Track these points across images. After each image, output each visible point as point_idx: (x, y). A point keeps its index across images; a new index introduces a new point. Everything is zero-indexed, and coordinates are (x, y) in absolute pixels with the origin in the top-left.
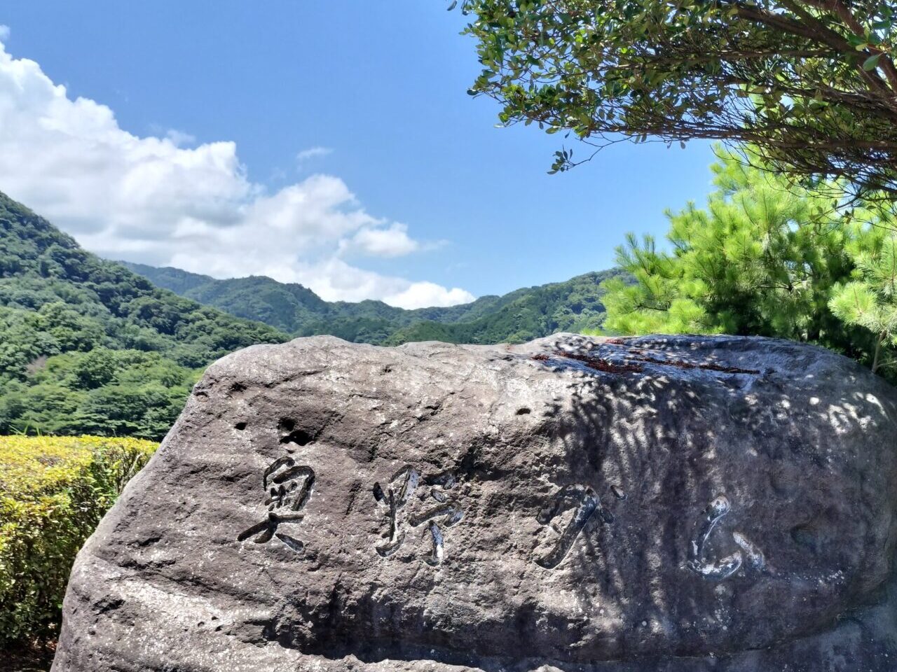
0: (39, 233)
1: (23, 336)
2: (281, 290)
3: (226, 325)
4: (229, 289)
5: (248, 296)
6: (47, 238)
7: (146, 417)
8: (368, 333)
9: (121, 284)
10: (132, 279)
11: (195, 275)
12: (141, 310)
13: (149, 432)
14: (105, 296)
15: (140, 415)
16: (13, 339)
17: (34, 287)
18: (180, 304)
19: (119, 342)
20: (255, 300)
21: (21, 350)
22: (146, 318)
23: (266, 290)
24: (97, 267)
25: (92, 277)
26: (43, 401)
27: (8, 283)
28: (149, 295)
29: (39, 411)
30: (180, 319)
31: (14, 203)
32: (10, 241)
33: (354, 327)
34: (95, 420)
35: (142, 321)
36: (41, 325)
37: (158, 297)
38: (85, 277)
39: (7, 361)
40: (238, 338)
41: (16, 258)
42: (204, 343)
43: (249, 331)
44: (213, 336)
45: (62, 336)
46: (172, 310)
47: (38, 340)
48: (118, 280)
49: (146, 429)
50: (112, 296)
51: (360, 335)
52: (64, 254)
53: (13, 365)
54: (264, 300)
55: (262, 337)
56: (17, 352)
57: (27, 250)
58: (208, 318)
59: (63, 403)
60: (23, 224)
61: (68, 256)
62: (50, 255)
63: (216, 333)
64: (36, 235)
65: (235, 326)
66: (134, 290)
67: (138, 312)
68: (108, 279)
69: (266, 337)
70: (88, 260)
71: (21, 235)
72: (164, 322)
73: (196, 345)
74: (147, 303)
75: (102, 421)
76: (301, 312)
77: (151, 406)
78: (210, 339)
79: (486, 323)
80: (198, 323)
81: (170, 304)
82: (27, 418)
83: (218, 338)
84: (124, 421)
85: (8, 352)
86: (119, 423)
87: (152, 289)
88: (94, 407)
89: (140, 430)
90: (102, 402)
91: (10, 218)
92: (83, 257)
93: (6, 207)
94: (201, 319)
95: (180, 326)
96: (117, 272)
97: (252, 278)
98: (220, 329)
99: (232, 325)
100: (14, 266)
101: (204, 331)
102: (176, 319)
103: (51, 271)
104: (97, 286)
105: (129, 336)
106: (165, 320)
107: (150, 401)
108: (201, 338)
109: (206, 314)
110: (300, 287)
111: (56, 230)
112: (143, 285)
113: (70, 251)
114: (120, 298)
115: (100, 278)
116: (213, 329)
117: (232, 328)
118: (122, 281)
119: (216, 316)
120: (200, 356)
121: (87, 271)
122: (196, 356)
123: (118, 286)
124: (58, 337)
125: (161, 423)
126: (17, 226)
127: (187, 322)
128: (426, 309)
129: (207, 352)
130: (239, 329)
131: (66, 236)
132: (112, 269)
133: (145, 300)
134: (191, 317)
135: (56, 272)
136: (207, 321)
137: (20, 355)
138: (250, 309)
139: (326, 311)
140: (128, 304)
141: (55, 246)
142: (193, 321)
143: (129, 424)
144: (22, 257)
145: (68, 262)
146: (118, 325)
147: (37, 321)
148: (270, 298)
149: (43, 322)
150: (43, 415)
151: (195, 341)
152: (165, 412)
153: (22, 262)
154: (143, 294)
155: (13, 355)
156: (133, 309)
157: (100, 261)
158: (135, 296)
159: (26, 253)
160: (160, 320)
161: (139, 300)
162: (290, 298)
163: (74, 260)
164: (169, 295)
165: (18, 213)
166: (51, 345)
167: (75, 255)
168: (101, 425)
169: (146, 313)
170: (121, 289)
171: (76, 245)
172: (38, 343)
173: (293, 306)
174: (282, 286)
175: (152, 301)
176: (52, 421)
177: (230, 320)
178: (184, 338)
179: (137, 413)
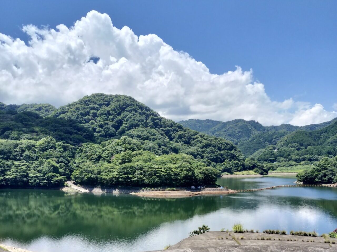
0: (147, 112)
1: (111, 148)
2: (245, 124)
3: (207, 139)
4: (227, 125)
5: (233, 127)
6: (149, 114)
7: (135, 173)
8: (278, 138)
9: (173, 127)
10: (176, 125)
11: (216, 121)
12: (179, 136)
13: (136, 178)
14: (167, 133)
15: (134, 173)
16: (108, 149)
17: (141, 131)
18: (191, 133)
19: (167, 148)
20: (235, 129)
21: (110, 153)
22: (180, 139)
23: (240, 124)
24: (165, 122)
25: (163, 126)
26: (107, 169)
27: (134, 131)
28: (181, 130)
29: (106, 172)
30: (192, 138)
31: (139, 103)
32: (136, 116)
33: (272, 136)
34: (119, 175)
35: (179, 140)
36: (120, 144)
37: (185, 131)
38: (161, 126)
39: (106, 157)
40: (210, 144)
41: (137, 122)
42: (198, 147)
43: (215, 141)
44: (202, 144)
45: (125, 147)
46: (189, 135)
47: (116, 149)
48: (172, 126)
49: (135, 177)
50: (170, 132)
51: (274, 139)
52: (154, 119)
53: (107, 158)
54: (239, 128)
55: (220, 143)
56: (108, 153)
57: (141, 119)
58: (201, 137)
59: (113, 170)
60: (142, 110)
61: (156, 119)
62: (150, 120)
63: (203, 143)
64: (146, 113)
65: (210, 139)
66: (177, 129)
67: (177, 137)
68: (168, 126)
69: (221, 142)
70: (162, 120)
71: (140, 114)
72: (186, 140)
73: (196, 147)
74: (180, 134)
75: (121, 175)
76: (253, 132)
77: (138, 169)
78: (200, 145)
79: (327, 129)
80: (197, 139)
81: (188, 133)
82: (102, 175)
83: (203, 144)
84: (128, 175)
85: (106, 154)
86: (127, 176)
87: (183, 128)
88: (119, 170)
89: (133, 178)
90: (122, 169)
91: (137, 109)
92: (161, 119)
93: (136, 104)
94: (199, 138)
95: (191, 141)
96: (171, 123)
97: (236, 120)
98: (204, 141)
99: (209, 139)
100: (137, 125)
101: (199, 142)
102: (190, 138)
103: (148, 125)
104: (165, 129)
105: (170, 146)
106: (186, 139)
107: (137, 168)
108: (197, 145)
109: (200, 136)
110: (254, 122)
111: (152, 111)
112: (180, 127)
113: (157, 118)
114: (172, 132)
115: (165, 126)
116: (202, 141)
117: (209, 140)
118: (173, 126)
119: (204, 136)
120: (197, 151)
121: (162, 124)
122: (195, 151)
123: (172, 128)
124: (124, 148)
125: (140, 176)
126: (139, 111)
127: (194, 139)
128: (309, 126)
129: (199, 150)
130: (211, 140)
131: (155, 112)
132: (170, 123)
133: (180, 132)
134: (195, 137)
135: (150, 125)
136: (200, 138)
137: (110, 154)
138: (234, 132)
139: (264, 130)
140: (175, 134)
141: (152, 116)
142: (196, 139)
143: (130, 176)
144: (139, 121)
145: (156, 121)
146: (167, 142)
147: (119, 143)
148: (241, 127)
149: (121, 143)
150: (106, 174)
151: (196, 146)
152: (142, 171)
153: (139, 123)
154: (179, 130)
155: (107, 154)
156: (176, 136)
157: (166, 120)
158: (177, 131)
159: (140, 120)
160: (185, 140)
161: (178, 132)
162: (249, 126)
163: (158, 120)
164: (188, 130)
165: (140, 106)
166: (121, 150)
167: (158, 119)
168: (121, 177)
169: (180, 137)
170: (172, 129)
171: (158, 115)
172: (116, 150)
173: (250, 130)
174: (247, 122)
175: (182, 132)
176: (109, 176)
177: (208, 137)
178: (192, 145)
179: (133, 172)
